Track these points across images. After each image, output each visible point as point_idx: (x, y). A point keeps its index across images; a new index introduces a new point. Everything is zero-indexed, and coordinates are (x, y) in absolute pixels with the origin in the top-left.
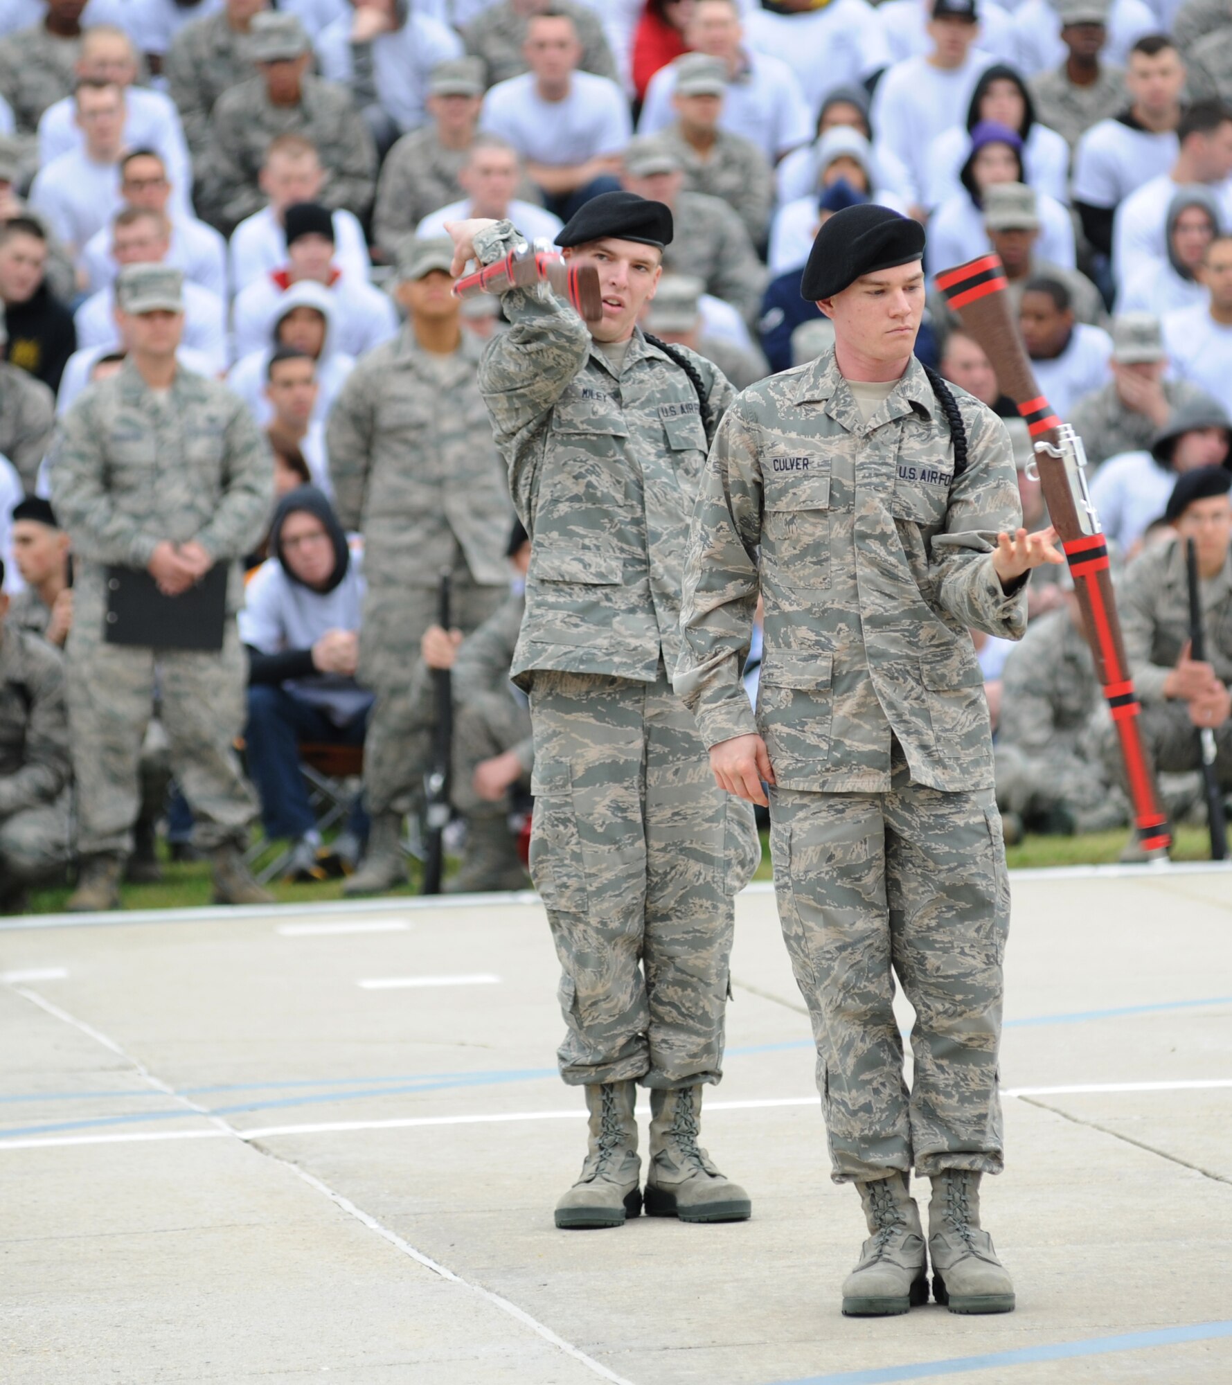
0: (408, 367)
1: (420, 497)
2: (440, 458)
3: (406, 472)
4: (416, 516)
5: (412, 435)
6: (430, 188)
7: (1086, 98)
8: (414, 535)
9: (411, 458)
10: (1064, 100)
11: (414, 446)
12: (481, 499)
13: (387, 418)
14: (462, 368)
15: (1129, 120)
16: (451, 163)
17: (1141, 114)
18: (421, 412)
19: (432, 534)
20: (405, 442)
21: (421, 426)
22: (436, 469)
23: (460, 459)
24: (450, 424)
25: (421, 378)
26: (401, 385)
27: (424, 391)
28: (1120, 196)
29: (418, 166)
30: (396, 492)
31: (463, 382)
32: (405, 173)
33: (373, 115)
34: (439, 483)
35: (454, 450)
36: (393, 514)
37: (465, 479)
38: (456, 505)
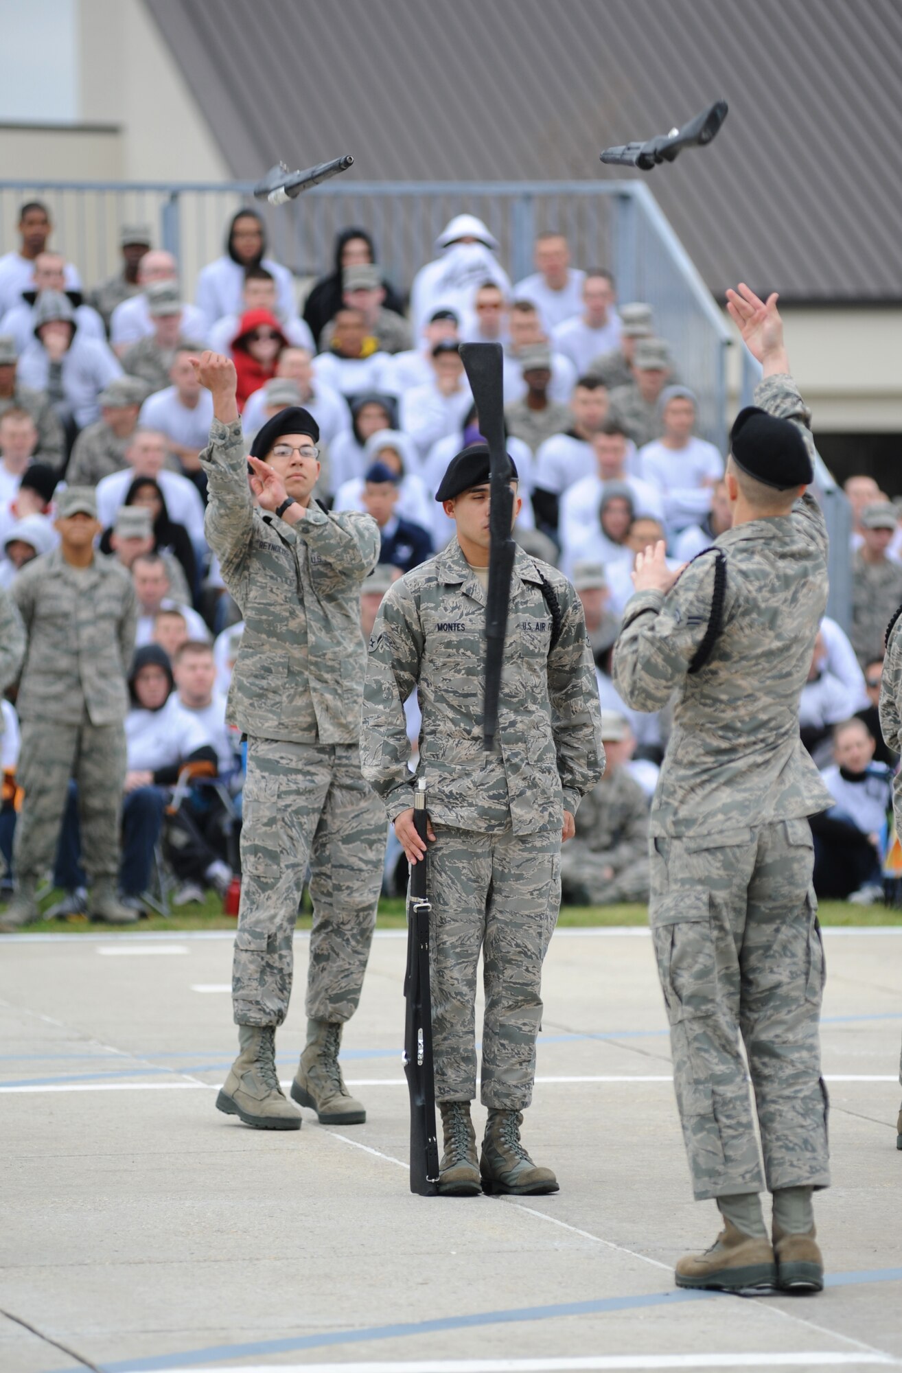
0: (58, 576)
1: (64, 663)
2: (78, 637)
3: (55, 646)
4: (60, 675)
5: (60, 621)
6: (104, 462)
7: (539, 418)
8: (59, 687)
9: (58, 636)
10: (525, 420)
11: (61, 629)
12: (104, 665)
13: (43, 608)
14: (94, 577)
15: (573, 434)
16: (119, 447)
17: (581, 430)
18: (66, 605)
19: (70, 688)
20: (55, 625)
21: (66, 615)
22: (74, 644)
23: (91, 639)
24: (85, 614)
25: (66, 583)
26: (53, 587)
27: (68, 592)
28: (565, 486)
29: (97, 448)
30: (47, 659)
31: (95, 587)
32: (88, 450)
33: (61, 409)
34: (77, 654)
35: (87, 632)
36: (44, 673)
37: (94, 652)
38: (88, 670)
